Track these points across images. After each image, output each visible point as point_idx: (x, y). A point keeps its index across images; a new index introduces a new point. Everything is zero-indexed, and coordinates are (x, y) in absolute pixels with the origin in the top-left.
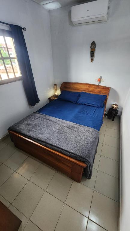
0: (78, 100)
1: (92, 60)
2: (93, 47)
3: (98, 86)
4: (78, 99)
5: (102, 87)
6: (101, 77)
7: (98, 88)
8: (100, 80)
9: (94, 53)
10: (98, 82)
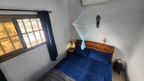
0: (88, 56)
1: (98, 27)
2: (98, 19)
3: (104, 44)
4: (88, 54)
5: (107, 46)
6: (105, 39)
7: (104, 46)
8: (105, 41)
9: (99, 23)
10: (104, 42)
